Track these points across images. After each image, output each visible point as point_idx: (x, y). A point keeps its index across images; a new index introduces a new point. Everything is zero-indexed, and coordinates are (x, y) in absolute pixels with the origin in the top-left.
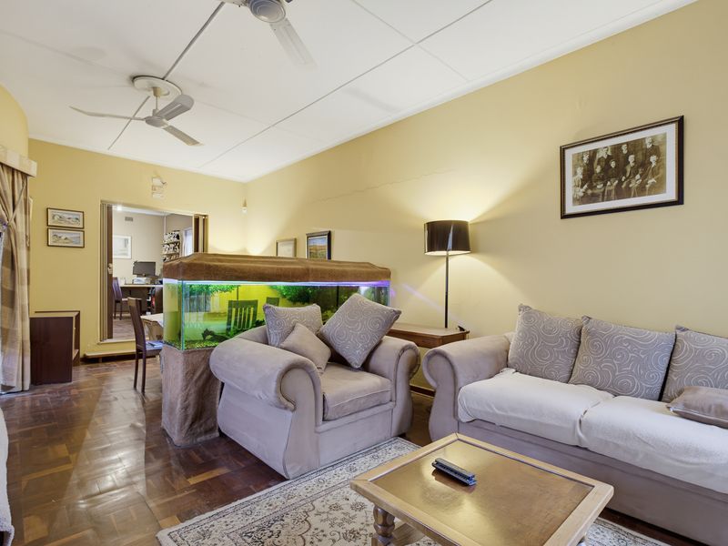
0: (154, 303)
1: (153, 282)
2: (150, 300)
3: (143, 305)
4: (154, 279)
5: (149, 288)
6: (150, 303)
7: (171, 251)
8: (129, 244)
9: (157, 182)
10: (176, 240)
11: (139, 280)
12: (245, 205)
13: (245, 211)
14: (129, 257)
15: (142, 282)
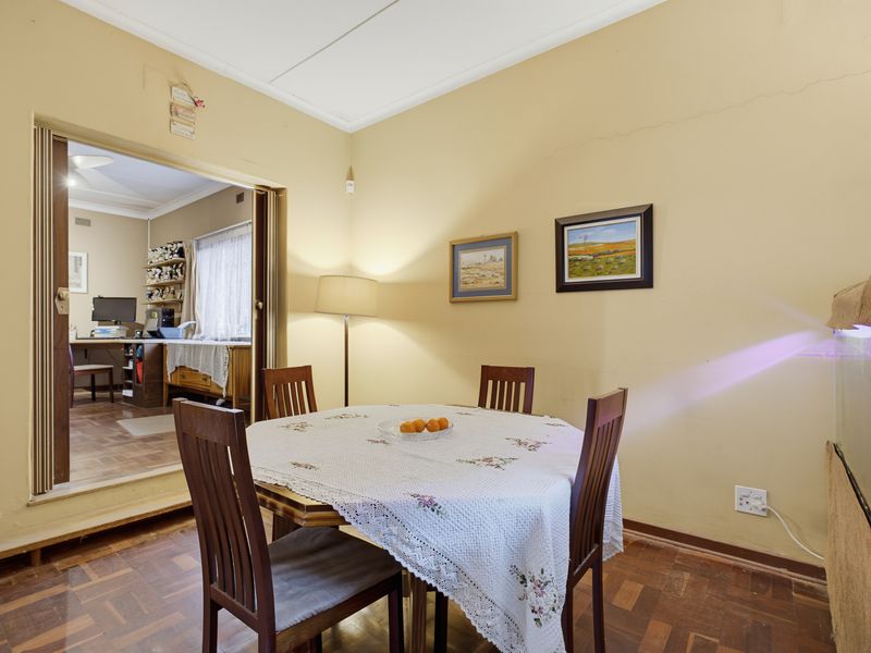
0: (140, 372)
1: (130, 335)
2: (131, 367)
3: (115, 375)
4: (134, 328)
5: (127, 346)
6: (129, 374)
7: (166, 279)
8: (84, 267)
9: (182, 97)
10: (176, 257)
11: (104, 331)
12: (351, 177)
13: (350, 190)
14: (84, 289)
15: (112, 333)
